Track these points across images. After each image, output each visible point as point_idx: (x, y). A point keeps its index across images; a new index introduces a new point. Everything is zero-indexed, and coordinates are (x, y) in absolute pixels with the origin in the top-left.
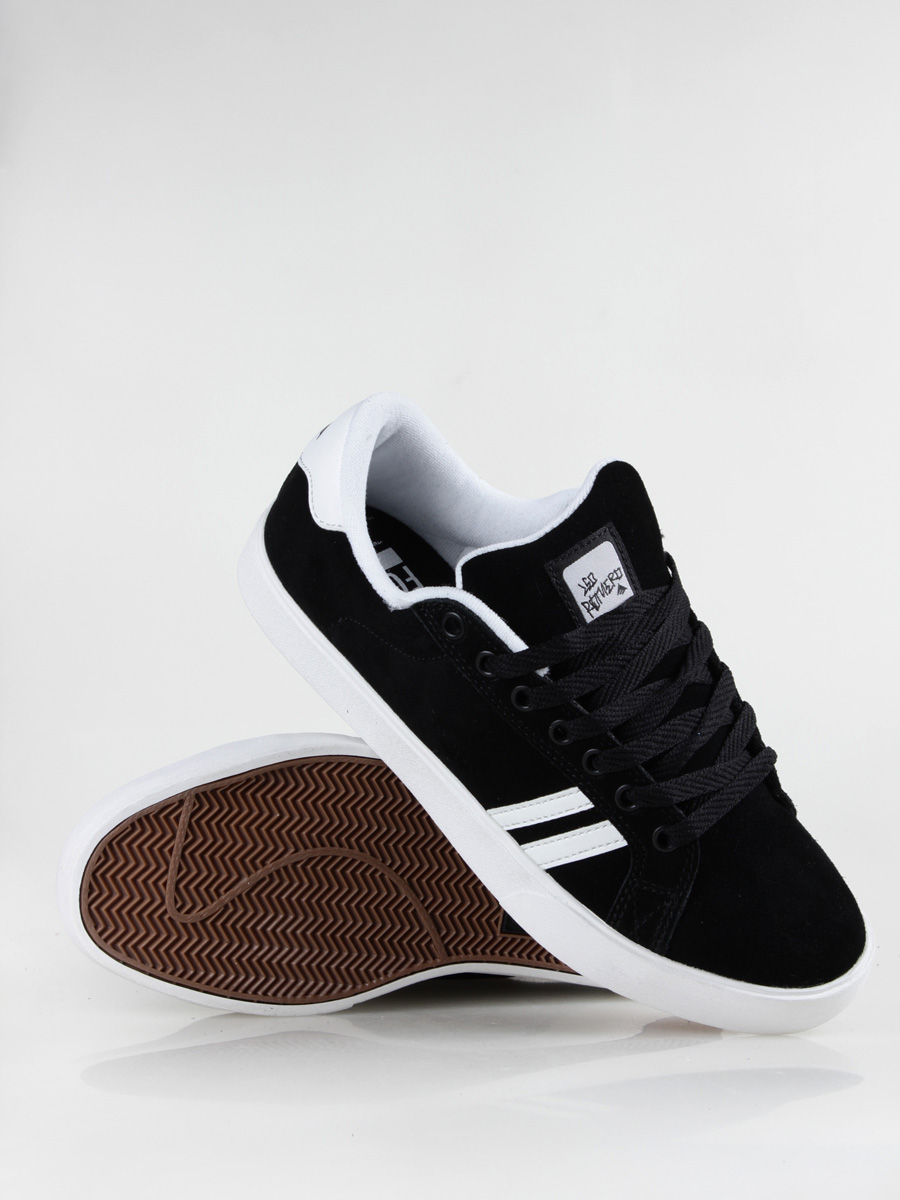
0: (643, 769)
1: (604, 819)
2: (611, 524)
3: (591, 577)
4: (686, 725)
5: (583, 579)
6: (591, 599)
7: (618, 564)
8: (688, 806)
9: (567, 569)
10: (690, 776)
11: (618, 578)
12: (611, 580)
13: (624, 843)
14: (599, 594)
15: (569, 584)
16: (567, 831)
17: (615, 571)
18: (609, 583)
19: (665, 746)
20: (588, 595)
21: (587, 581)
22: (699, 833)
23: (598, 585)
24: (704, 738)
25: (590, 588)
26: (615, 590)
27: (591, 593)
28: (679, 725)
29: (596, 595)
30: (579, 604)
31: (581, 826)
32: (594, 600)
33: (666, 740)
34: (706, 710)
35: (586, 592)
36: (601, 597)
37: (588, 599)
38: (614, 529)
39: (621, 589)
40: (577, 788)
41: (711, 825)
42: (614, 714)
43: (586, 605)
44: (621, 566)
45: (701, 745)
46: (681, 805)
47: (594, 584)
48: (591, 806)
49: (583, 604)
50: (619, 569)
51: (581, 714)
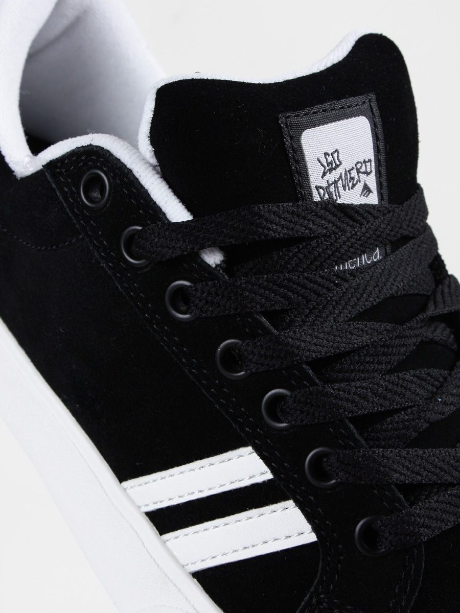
0: (352, 426)
1: (286, 499)
2: (373, 96)
3: (335, 155)
4: (420, 386)
5: (326, 154)
6: (329, 185)
7: (370, 154)
8: (413, 491)
9: (308, 131)
10: (420, 452)
11: (368, 174)
12: (358, 171)
13: (311, 538)
14: (340, 184)
15: (306, 153)
16: (229, 515)
17: (365, 162)
18: (354, 173)
19: (387, 403)
20: (326, 178)
21: (330, 159)
22: (426, 534)
23: (340, 170)
24: (446, 409)
25: (331, 170)
26: (359, 187)
27: (332, 177)
28: (412, 382)
29: (335, 182)
30: (313, 186)
31: (251, 508)
32: (332, 189)
33: (389, 395)
34: (450, 374)
35: (324, 174)
36: (341, 189)
37: (325, 185)
38: (374, 105)
39: (367, 189)
40: (250, 449)
41: (444, 527)
42: (315, 340)
43: (322, 191)
44: (372, 158)
45: (440, 417)
46: (402, 487)
47: (337, 166)
48: (269, 476)
49: (317, 188)
50: (370, 161)
51: (267, 332)
